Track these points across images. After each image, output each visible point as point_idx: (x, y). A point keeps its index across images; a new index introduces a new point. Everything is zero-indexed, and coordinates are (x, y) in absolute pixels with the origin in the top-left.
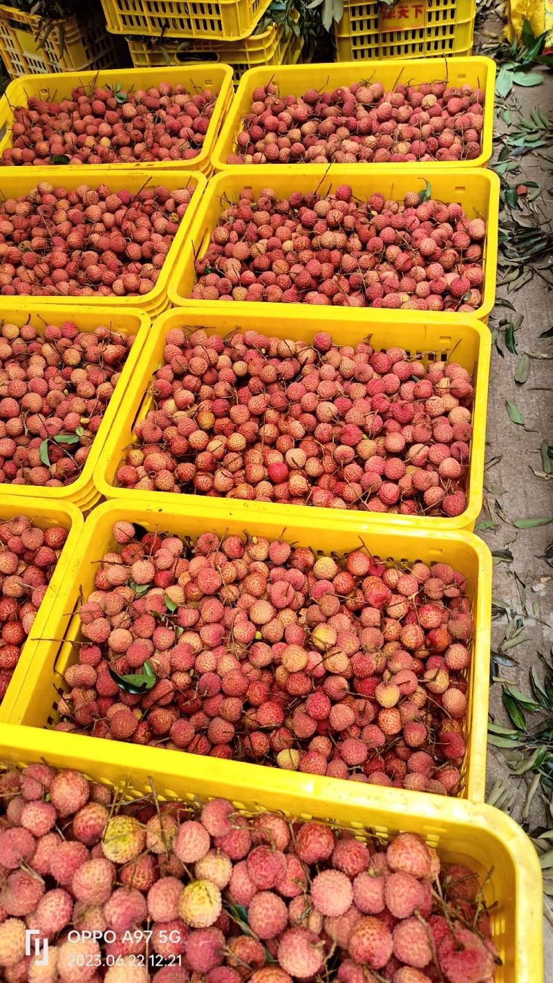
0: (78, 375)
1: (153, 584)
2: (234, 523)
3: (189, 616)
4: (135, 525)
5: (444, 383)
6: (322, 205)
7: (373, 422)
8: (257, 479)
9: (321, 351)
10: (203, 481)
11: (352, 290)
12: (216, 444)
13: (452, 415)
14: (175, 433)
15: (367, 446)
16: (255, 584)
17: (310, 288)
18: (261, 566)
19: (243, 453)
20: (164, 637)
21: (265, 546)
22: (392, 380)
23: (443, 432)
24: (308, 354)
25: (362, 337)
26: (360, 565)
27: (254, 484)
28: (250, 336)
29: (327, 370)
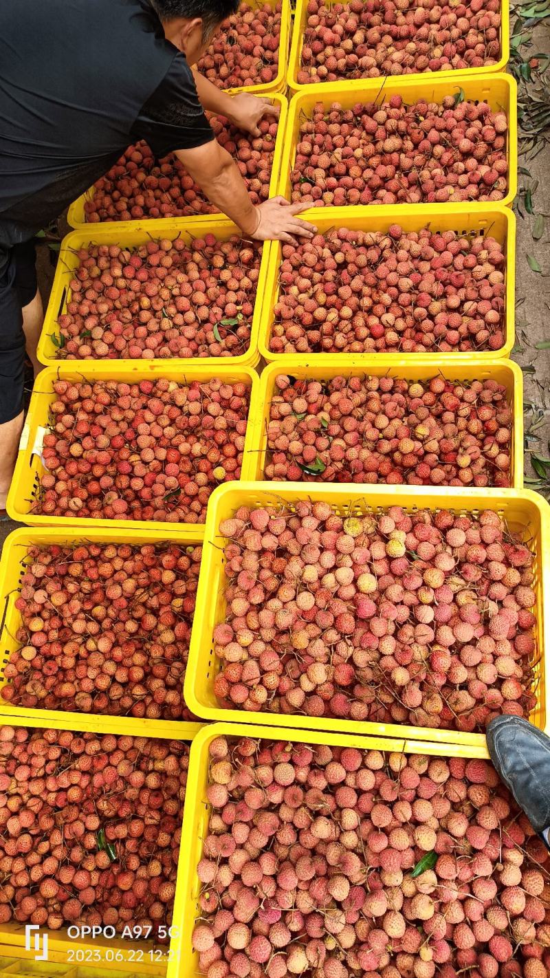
0: (226, 275)
1: (308, 412)
2: (355, 368)
3: (336, 429)
4: (288, 376)
5: (484, 254)
6: (381, 115)
7: (438, 289)
8: (363, 337)
9: (395, 239)
10: (327, 342)
11: (411, 185)
12: (333, 315)
13: (491, 277)
14: (303, 311)
15: (436, 306)
16: (375, 405)
17: (379, 187)
18: (376, 394)
19: (351, 319)
20: (323, 443)
21: (376, 380)
22: (448, 256)
23: (487, 292)
24: (386, 242)
25: (424, 224)
26: (438, 386)
27: (362, 340)
28: (343, 232)
29: (402, 254)
